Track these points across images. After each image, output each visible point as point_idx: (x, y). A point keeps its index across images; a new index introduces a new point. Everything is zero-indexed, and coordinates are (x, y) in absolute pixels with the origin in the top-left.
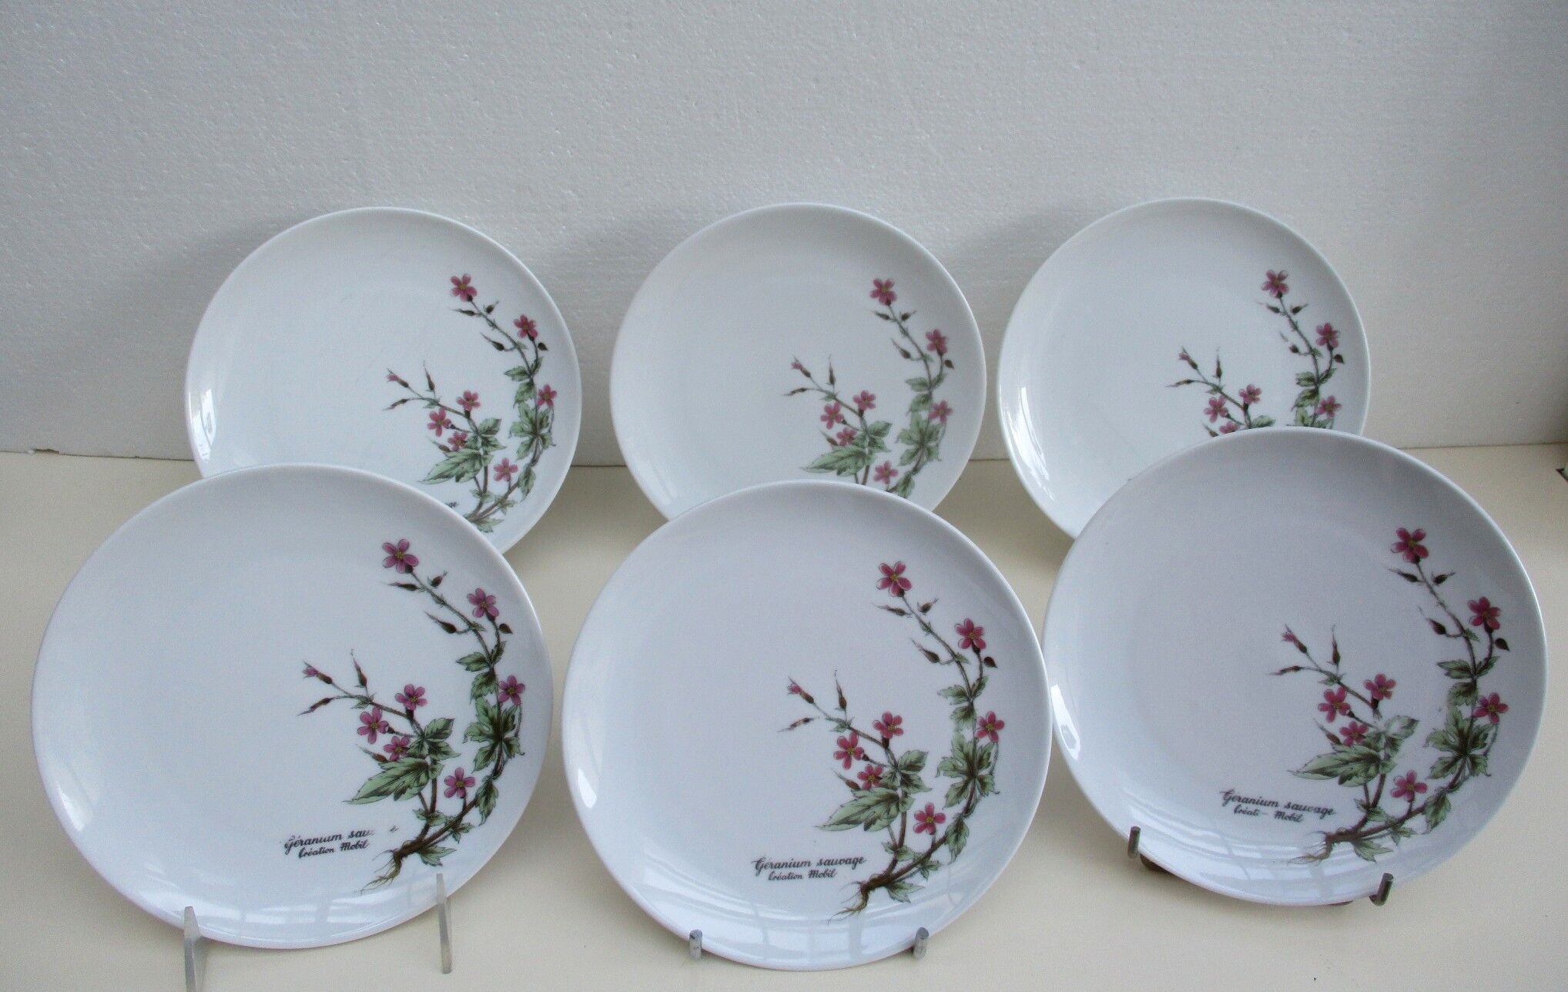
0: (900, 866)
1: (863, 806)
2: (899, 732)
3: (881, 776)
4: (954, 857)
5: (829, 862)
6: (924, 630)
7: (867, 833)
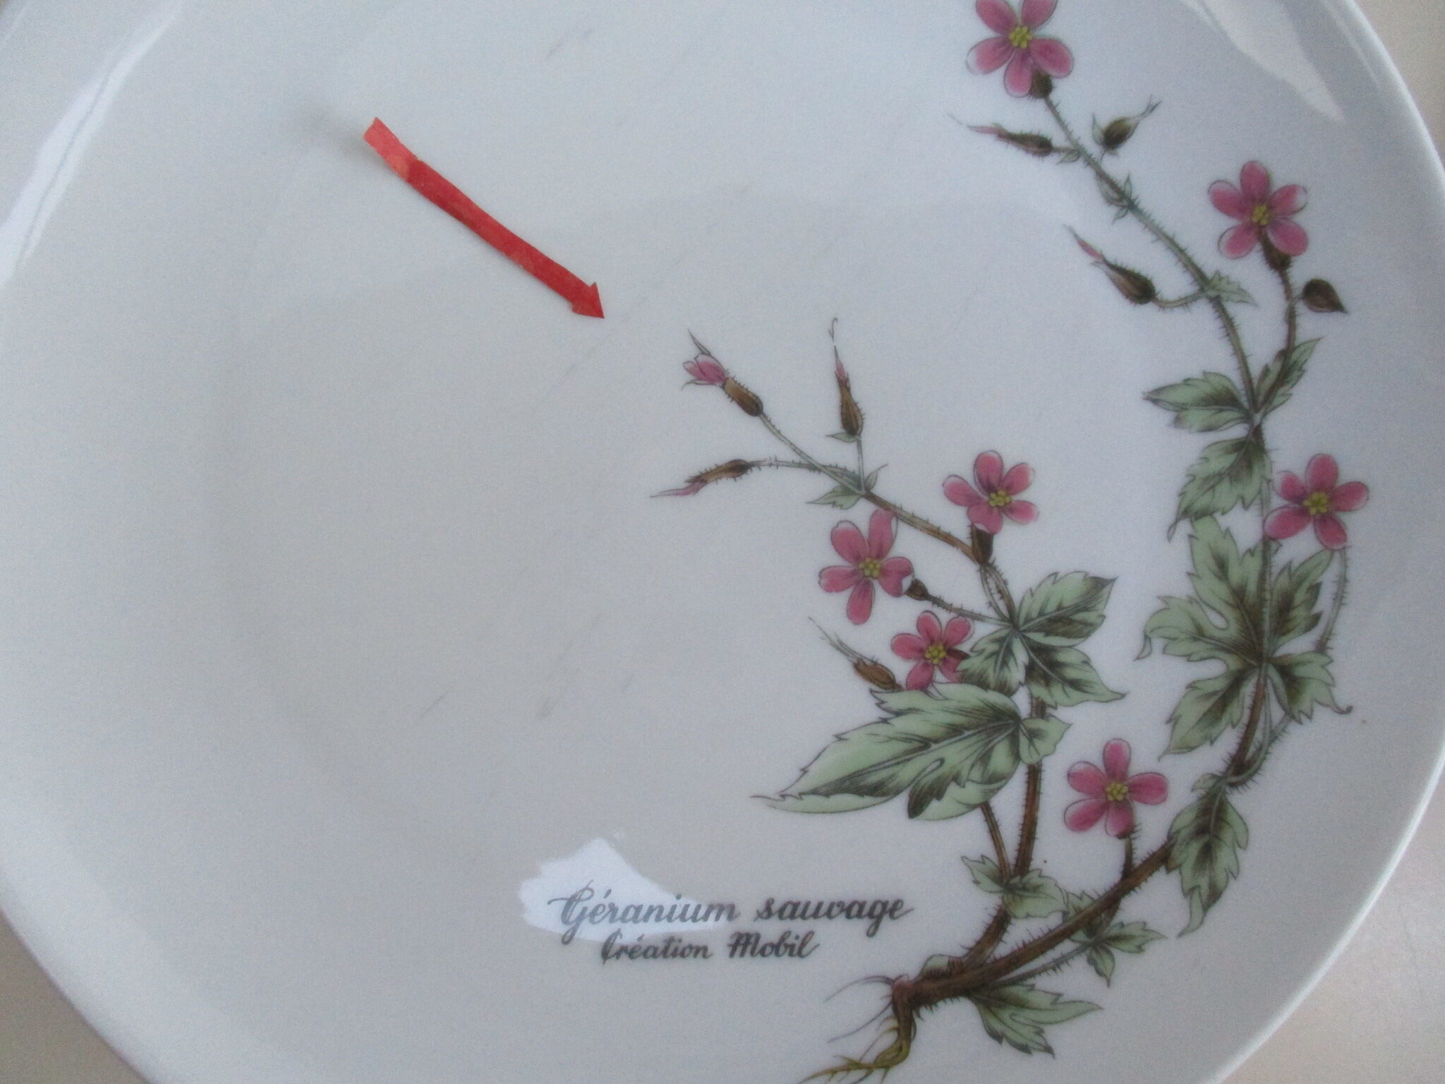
0: (1018, 934)
1: (906, 740)
2: (1024, 512)
3: (965, 647)
4: (1198, 911)
5: (794, 910)
6: (1110, 201)
7: (917, 825)
